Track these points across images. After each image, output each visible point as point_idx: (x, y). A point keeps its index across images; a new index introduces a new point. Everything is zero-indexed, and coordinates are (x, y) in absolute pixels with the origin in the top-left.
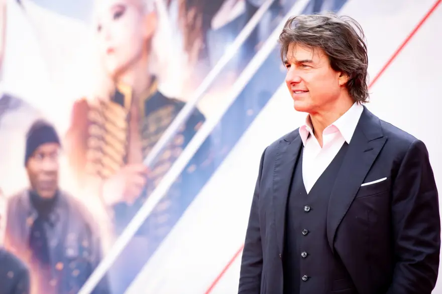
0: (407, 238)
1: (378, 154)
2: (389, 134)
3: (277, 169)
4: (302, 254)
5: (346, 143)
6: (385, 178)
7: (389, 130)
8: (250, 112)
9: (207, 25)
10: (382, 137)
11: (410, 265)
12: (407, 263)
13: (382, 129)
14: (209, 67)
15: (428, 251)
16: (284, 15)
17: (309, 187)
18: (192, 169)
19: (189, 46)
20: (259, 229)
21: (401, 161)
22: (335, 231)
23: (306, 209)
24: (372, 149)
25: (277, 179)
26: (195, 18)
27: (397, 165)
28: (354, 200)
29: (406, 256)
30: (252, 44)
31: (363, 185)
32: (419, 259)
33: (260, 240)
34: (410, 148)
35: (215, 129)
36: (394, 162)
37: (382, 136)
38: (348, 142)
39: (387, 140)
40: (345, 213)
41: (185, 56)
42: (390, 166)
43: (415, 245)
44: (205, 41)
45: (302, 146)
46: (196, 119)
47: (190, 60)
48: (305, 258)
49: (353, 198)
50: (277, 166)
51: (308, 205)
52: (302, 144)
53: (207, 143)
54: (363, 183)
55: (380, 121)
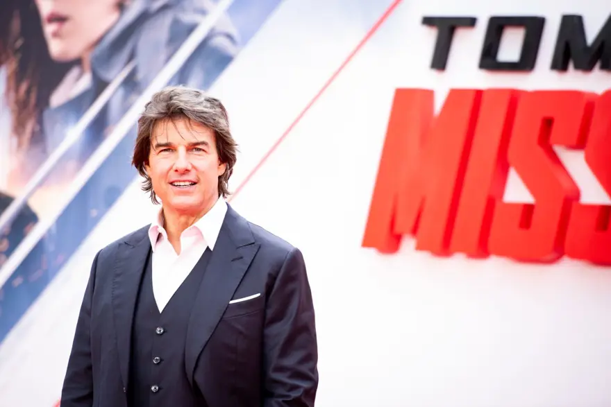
0: (281, 369)
1: (249, 263)
2: (261, 239)
3: (118, 279)
4: (153, 388)
5: (208, 248)
6: (259, 295)
7: (262, 235)
8: (94, 213)
9: (43, 102)
10: (253, 243)
11: (283, 401)
12: (280, 400)
13: (253, 234)
14: (45, 154)
15: (306, 385)
16: (140, 93)
17: (161, 304)
18: (18, 281)
19: (19, 127)
20: (89, 355)
21: (278, 273)
22: (196, 359)
23: (159, 330)
24: (242, 258)
25: (117, 292)
26: (28, 92)
27: (272, 278)
28: (220, 321)
29: (281, 391)
30: (99, 128)
31: (231, 302)
32: (295, 394)
33: (90, 368)
34: (288, 257)
35: (49, 231)
36: (270, 275)
37: (253, 241)
38: (212, 248)
39: (260, 247)
40: (208, 337)
41: (15, 140)
42: (264, 280)
43: (291, 377)
44: (40, 122)
45: (150, 251)
46: (26, 218)
47: (20, 145)
48: (156, 392)
49: (219, 318)
50: (118, 275)
51: (160, 327)
52: (151, 248)
53: (39, 248)
54: (231, 300)
55: (248, 223)
